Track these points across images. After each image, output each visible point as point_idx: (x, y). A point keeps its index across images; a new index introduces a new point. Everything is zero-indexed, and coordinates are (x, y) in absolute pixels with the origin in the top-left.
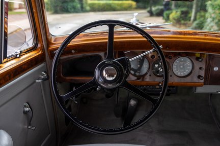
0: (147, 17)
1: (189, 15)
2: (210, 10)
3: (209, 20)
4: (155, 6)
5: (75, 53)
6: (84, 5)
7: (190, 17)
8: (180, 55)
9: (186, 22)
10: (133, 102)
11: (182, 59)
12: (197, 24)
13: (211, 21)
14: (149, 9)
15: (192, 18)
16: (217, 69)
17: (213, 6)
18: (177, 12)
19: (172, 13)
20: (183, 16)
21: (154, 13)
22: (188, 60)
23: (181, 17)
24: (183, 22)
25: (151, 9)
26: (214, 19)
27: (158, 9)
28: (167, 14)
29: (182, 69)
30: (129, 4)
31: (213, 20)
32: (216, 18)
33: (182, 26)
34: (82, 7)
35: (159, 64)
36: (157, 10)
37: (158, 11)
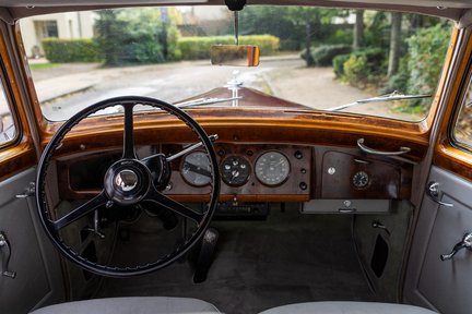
0: (302, 68)
1: (385, 64)
2: (414, 53)
3: (414, 73)
4: (317, 46)
5: (86, 149)
6: (170, 48)
7: (386, 67)
8: (265, 148)
9: (377, 78)
10: (209, 236)
11: (272, 155)
12: (397, 81)
13: (418, 76)
14: (304, 51)
15: (390, 69)
16: (334, 170)
17: (419, 46)
18: (358, 57)
19: (349, 58)
20: (370, 64)
21: (316, 60)
22: (282, 157)
23: (367, 68)
24: (370, 77)
25: (309, 51)
26: (421, 72)
27: (324, 51)
28: (338, 62)
29: (272, 172)
30: (264, 41)
31: (421, 74)
32: (426, 69)
33: (369, 85)
34: (165, 52)
35: (231, 165)
36: (320, 53)
37: (323, 55)
